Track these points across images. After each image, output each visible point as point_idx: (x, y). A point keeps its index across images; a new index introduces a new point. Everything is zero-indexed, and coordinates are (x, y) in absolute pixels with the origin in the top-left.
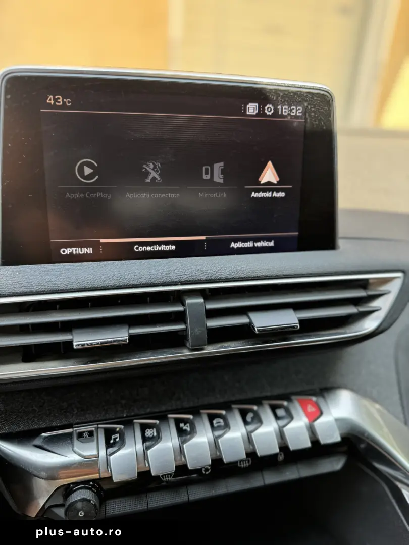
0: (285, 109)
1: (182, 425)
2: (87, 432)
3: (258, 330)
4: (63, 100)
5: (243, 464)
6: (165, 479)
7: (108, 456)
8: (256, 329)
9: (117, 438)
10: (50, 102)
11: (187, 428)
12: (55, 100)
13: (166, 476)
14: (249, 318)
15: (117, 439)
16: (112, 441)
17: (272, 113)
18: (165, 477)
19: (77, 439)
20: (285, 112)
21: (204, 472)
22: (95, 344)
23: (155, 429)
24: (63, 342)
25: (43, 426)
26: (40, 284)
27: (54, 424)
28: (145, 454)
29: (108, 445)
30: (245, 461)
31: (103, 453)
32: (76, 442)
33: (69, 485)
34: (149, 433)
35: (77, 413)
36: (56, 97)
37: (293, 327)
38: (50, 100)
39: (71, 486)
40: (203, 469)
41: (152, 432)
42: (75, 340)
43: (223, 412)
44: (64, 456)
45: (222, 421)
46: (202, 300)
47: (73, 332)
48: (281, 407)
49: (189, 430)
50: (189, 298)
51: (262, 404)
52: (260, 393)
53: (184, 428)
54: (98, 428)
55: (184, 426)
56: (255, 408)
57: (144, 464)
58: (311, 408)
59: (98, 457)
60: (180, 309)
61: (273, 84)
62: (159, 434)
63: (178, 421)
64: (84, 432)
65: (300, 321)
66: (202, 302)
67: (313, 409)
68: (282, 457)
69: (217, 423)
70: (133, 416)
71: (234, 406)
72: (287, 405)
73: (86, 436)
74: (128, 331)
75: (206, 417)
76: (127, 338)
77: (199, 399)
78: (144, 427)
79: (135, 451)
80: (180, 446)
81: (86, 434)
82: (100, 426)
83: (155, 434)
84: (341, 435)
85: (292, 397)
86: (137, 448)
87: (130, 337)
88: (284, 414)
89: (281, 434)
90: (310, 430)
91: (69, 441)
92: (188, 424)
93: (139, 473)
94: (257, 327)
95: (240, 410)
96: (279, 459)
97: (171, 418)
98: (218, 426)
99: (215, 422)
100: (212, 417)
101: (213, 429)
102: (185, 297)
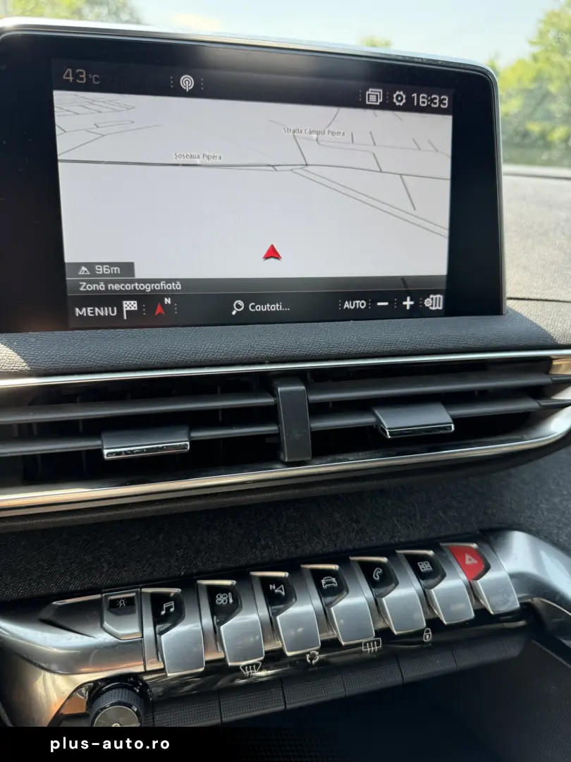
0: (423, 97)
1: (272, 587)
2: (123, 599)
3: (391, 434)
4: (87, 77)
5: (370, 647)
6: (248, 672)
7: (158, 636)
8: (387, 430)
9: (171, 607)
10: (67, 78)
11: (280, 591)
12: (76, 76)
13: (250, 667)
14: (375, 415)
15: (172, 610)
16: (163, 613)
17: (404, 104)
18: (249, 670)
19: (108, 610)
20: (423, 102)
21: (309, 661)
22: (137, 453)
23: (230, 594)
24: (87, 451)
25: (55, 590)
26: (50, 360)
27: (72, 588)
28: (216, 631)
29: (157, 620)
30: (373, 642)
31: (149, 631)
32: (107, 614)
33: (96, 682)
34: (221, 599)
35: (107, 571)
36: (77, 71)
37: (445, 428)
38: (68, 75)
39: (100, 683)
40: (308, 656)
41: (225, 598)
42: (105, 447)
43: (335, 567)
44: (88, 636)
45: (334, 580)
46: (303, 388)
47: (103, 436)
48: (424, 558)
49: (283, 593)
50: (282, 385)
51: (395, 554)
52: (390, 539)
53: (276, 591)
54: (141, 593)
55: (276, 588)
56: (384, 560)
57: (214, 646)
58: (470, 560)
59: (142, 637)
60: (269, 400)
61: (405, 59)
62: (238, 600)
63: (265, 582)
64: (119, 599)
65: (456, 420)
66: (303, 391)
67: (474, 561)
68: (429, 635)
69: (327, 583)
70: (196, 574)
71: (352, 558)
72: (434, 556)
73: (122, 606)
74: (189, 435)
75: (310, 574)
76: (188, 443)
77: (297, 547)
78: (213, 592)
79: (200, 628)
80: (271, 619)
81: (122, 603)
82: (144, 590)
83: (231, 601)
84: (519, 599)
85: (441, 544)
86: (203, 622)
87: (193, 443)
88: (431, 569)
89: (426, 600)
90: (472, 593)
91: (95, 613)
92: (282, 586)
93: (207, 662)
94: (389, 429)
95: (362, 564)
96: (426, 639)
97: (255, 576)
98: (328, 588)
99: (323, 582)
100: (318, 576)
101: (323, 593)
102: (276, 382)
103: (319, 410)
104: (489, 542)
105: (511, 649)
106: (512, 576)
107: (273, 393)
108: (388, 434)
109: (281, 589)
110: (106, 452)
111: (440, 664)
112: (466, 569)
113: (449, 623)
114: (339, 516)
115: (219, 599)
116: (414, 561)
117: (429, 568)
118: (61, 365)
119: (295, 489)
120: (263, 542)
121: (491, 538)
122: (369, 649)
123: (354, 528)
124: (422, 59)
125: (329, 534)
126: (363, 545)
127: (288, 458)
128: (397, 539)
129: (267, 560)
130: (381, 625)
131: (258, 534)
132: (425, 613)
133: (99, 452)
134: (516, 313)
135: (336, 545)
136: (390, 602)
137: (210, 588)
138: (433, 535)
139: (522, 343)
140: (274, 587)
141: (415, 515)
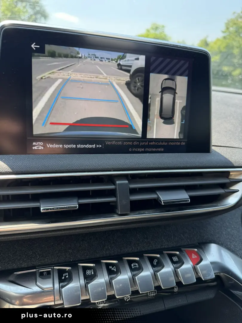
2: (46, 271)
7: (61, 289)
8: (162, 201)
9: (67, 275)
14: (157, 194)
15: (67, 277)
16: (63, 278)
18: (99, 304)
19: (39, 276)
21: (125, 300)
22: (55, 209)
23: (92, 270)
24: (33, 208)
25: (15, 267)
27: (23, 266)
28: (86, 287)
29: (61, 281)
30: (153, 291)
31: (57, 286)
32: (38, 278)
35: (39, 259)
37: (186, 201)
40: (125, 298)
41: (90, 272)
42: (42, 206)
43: (137, 259)
44: (30, 288)
45: (137, 264)
46: (127, 182)
47: (41, 201)
48: (175, 255)
49: (115, 270)
50: (118, 180)
51: (163, 253)
52: (161, 246)
53: (112, 269)
54: (54, 269)
55: (112, 268)
56: (158, 256)
57: (85, 294)
58: (194, 256)
59: (54, 289)
60: (112, 187)
61: (174, 46)
62: (96, 273)
63: (108, 265)
64: (44, 272)
65: (191, 197)
66: (127, 183)
67: (196, 257)
68: (177, 289)
69: (134, 266)
70: (77, 261)
71: (144, 255)
72: (179, 254)
73: (45, 275)
74: (78, 201)
75: (127, 262)
76: (77, 205)
77: (121, 250)
78: (85, 269)
79: (79, 285)
80: (110, 281)
81: (45, 273)
82: (55, 268)
83: (93, 273)
84: (215, 273)
85: (182, 249)
86: (81, 283)
87: (80, 205)
88: (178, 260)
89: (176, 274)
90: (195, 271)
91: (33, 278)
92: (115, 267)
93: (82, 300)
94: (163, 201)
95: (149, 257)
96: (175, 290)
97: (103, 262)
98: (135, 268)
99: (132, 265)
100: (130, 262)
101: (132, 270)
102: (115, 179)
103: (133, 191)
104: (202, 248)
105: (210, 295)
106: (212, 263)
107: (114, 184)
108: (162, 202)
109: (114, 268)
110: (42, 208)
111: (181, 302)
112: (192, 260)
113: (186, 284)
114: (139, 236)
115: (88, 272)
116: (171, 256)
117: (177, 259)
118: (24, 170)
119: (122, 225)
120: (106, 247)
121: (203, 247)
122: (151, 295)
123: (146, 242)
124: (181, 46)
125: (135, 244)
126: (149, 249)
127: (120, 212)
128: (163, 247)
129: (108, 255)
130: (157, 284)
131: (105, 243)
132: (175, 279)
133: (39, 208)
134: (216, 152)
135: (138, 249)
136: (160, 275)
137: (83, 267)
138: (179, 245)
139: (218, 165)
140: (111, 267)
141: (171, 236)
